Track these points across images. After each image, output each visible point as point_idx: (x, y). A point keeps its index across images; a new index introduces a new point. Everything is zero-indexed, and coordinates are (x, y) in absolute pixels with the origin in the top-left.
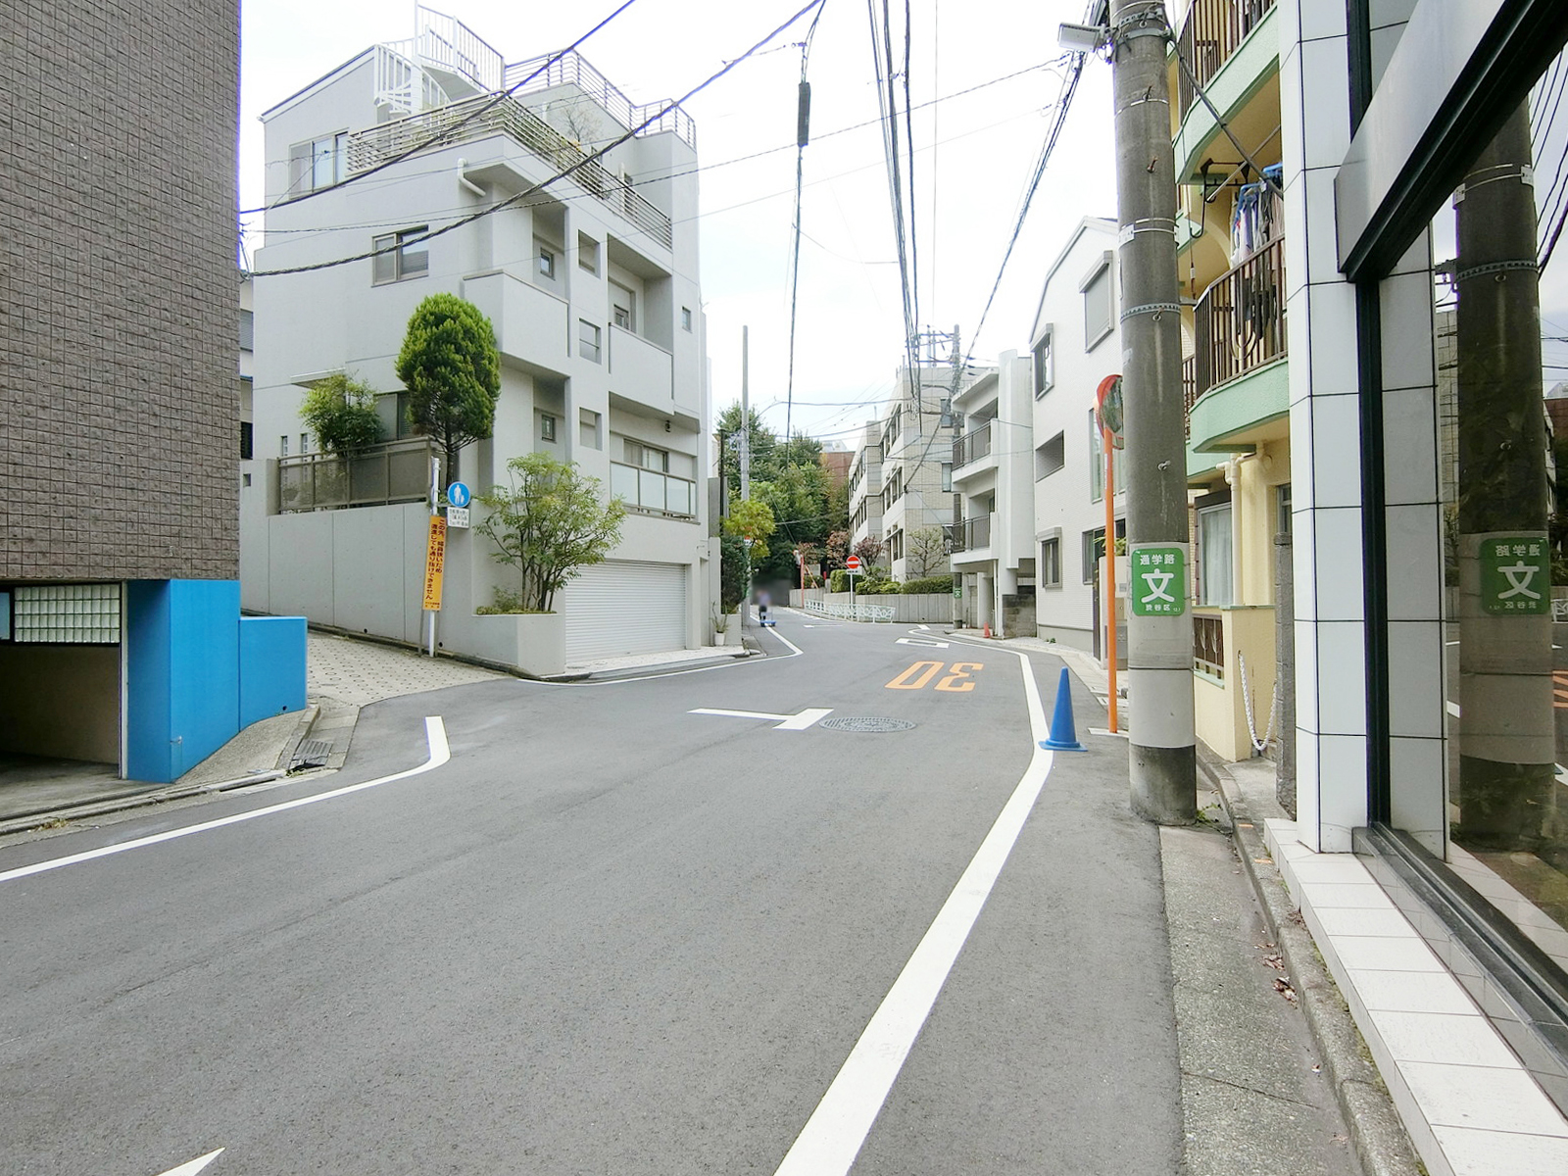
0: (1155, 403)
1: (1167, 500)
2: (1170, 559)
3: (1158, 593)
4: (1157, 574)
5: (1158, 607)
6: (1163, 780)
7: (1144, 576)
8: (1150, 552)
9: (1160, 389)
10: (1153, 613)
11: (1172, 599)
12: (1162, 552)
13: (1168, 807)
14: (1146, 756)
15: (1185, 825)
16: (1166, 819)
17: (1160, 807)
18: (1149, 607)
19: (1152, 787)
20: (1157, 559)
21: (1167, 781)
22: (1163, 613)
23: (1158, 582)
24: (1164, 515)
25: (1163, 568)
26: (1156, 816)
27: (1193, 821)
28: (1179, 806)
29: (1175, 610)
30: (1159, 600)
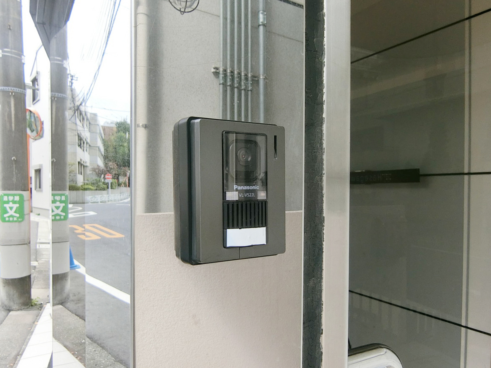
0: (11, 130)
1: (16, 173)
2: (17, 198)
3: (11, 213)
4: (11, 204)
5: (11, 219)
6: (14, 292)
7: (5, 205)
8: (8, 195)
9: (13, 125)
10: (9, 221)
11: (18, 215)
12: (14, 195)
13: (15, 302)
14: (6, 283)
15: (24, 309)
16: (14, 308)
17: (12, 304)
18: (7, 219)
19: (8, 295)
20: (11, 198)
21: (15, 292)
22: (13, 221)
23: (11, 208)
24: (14, 180)
25: (14, 202)
26: (10, 307)
27: (28, 306)
28: (21, 301)
29: (20, 220)
30: (12, 216)
